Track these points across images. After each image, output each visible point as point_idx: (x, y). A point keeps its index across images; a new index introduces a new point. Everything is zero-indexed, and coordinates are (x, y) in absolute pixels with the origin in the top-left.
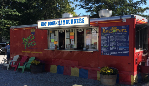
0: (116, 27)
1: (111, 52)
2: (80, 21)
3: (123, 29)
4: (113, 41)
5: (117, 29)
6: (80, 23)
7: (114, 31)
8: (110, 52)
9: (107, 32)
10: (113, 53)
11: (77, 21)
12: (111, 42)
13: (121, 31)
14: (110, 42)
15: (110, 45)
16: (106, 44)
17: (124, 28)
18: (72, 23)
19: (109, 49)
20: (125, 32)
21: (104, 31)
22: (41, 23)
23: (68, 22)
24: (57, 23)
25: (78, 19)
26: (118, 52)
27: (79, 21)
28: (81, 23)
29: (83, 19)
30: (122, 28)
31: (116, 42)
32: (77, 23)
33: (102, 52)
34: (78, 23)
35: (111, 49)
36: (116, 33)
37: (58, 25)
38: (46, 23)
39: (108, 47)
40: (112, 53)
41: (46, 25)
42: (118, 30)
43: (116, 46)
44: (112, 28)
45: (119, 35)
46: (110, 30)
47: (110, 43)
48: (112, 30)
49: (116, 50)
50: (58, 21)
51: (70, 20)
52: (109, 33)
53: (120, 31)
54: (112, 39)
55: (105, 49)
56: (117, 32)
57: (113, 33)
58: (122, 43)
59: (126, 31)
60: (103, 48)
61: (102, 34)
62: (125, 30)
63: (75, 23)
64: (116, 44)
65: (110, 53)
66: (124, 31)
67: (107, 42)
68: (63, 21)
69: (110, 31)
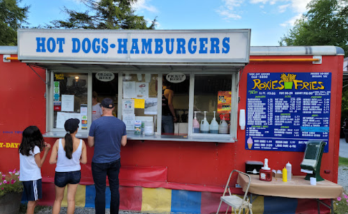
0: (294, 76)
1: (277, 142)
2: (213, 46)
3: (315, 82)
4: (285, 112)
5: (296, 82)
6: (212, 51)
7: (288, 86)
8: (274, 141)
9: (266, 86)
10: (283, 144)
11: (202, 46)
12: (279, 114)
13: (309, 87)
14: (275, 114)
15: (274, 123)
16: (262, 119)
17: (317, 79)
18: (179, 52)
19: (272, 134)
20: (319, 90)
21: (256, 84)
22: (38, 39)
23: (164, 46)
24: (113, 46)
25: (206, 40)
26: (297, 141)
27: (208, 46)
28: (218, 52)
29: (228, 39)
30: (310, 79)
31: (293, 115)
32: (201, 52)
33: (250, 142)
34: (205, 52)
35: (278, 132)
36: (293, 90)
37: (119, 52)
38: (61, 41)
39: (267, 129)
40: (279, 144)
41: (61, 50)
42: (298, 83)
43: (291, 126)
44: (284, 76)
45: (303, 97)
46: (276, 82)
47: (274, 118)
48: (283, 83)
49: (292, 136)
50: (120, 41)
51: (173, 40)
52: (271, 91)
53: (305, 86)
54: (280, 105)
55: (259, 134)
56: (296, 88)
57: (284, 90)
58: (311, 119)
59: (323, 88)
60: (253, 132)
61: (252, 92)
62: (320, 83)
63: (192, 52)
64: (293, 121)
65: (274, 144)
66: (316, 85)
67: (267, 114)
68: (144, 41)
69: (277, 85)
